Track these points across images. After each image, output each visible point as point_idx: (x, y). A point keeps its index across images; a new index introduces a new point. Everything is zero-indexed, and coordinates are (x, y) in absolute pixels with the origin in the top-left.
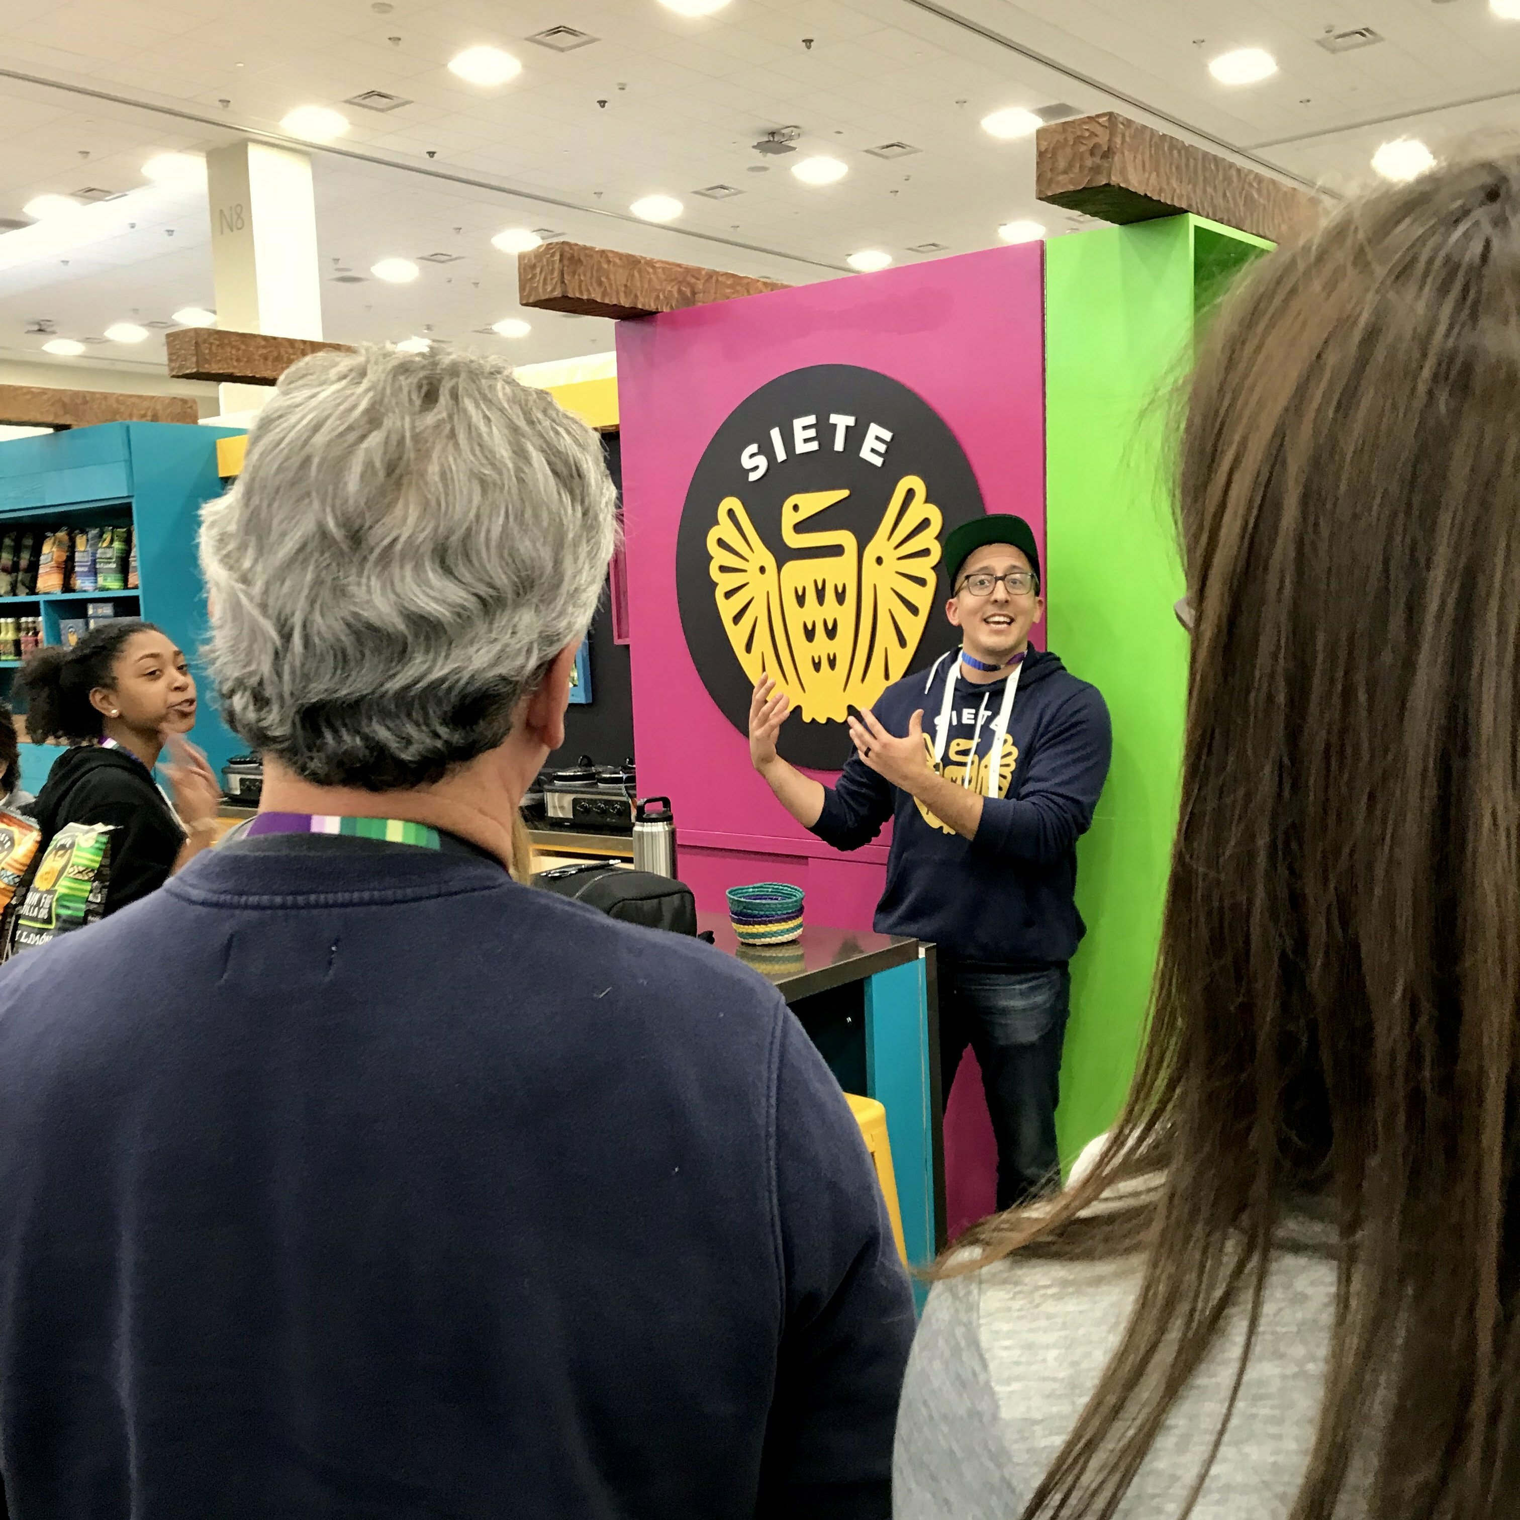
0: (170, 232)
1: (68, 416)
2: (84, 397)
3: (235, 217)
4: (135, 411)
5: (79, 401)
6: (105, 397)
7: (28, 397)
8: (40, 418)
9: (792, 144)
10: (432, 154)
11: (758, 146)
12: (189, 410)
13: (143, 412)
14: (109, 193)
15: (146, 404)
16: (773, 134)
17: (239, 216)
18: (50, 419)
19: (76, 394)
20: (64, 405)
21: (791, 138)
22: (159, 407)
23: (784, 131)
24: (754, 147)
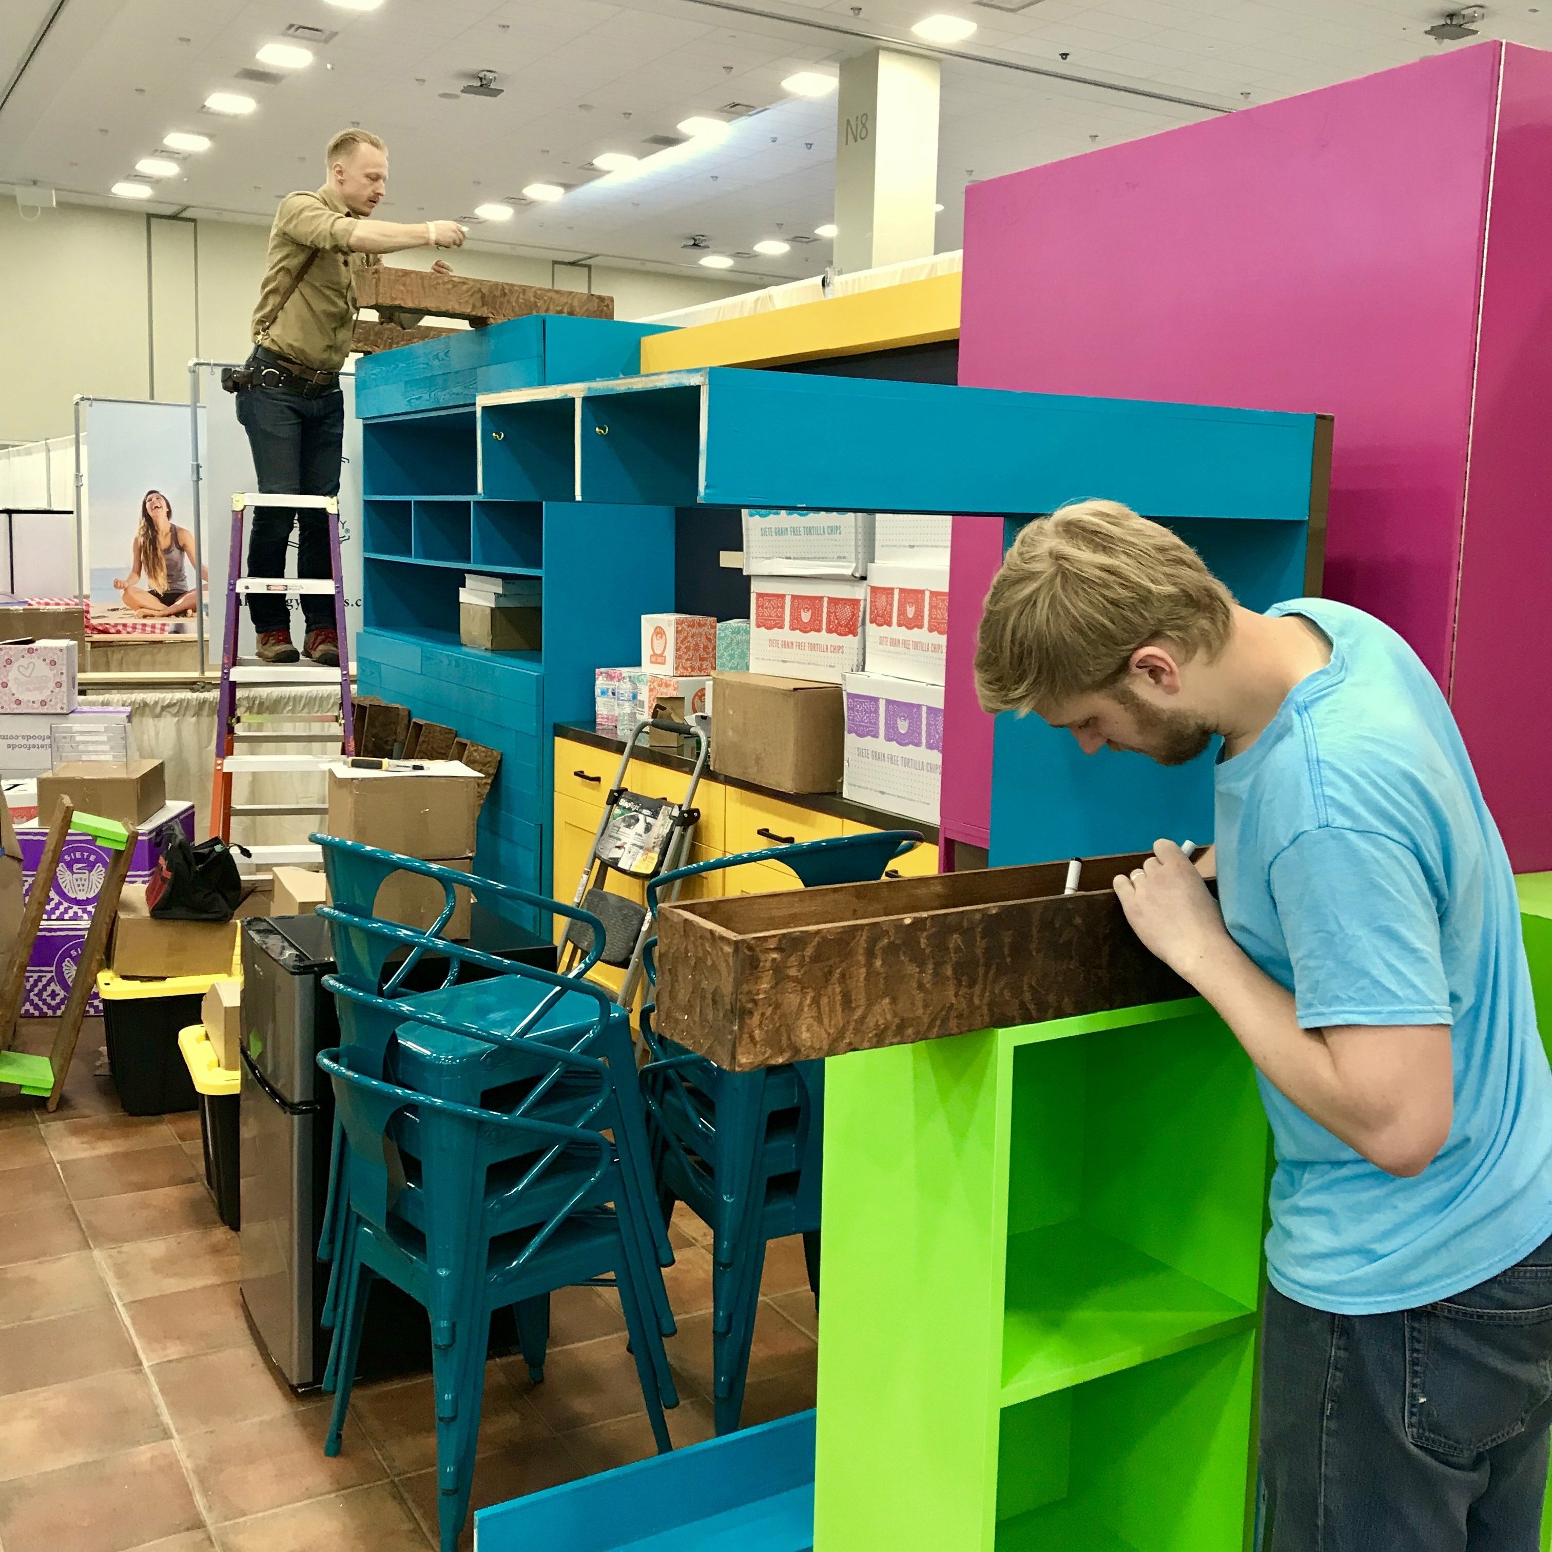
0: (810, 146)
1: (485, 308)
2: (503, 289)
3: (860, 126)
4: (551, 307)
5: (498, 293)
6: (524, 290)
7: (450, 286)
8: (458, 309)
9: (1472, 27)
10: (1064, 56)
11: (1432, 31)
12: (605, 308)
13: (559, 308)
14: (750, 107)
15: (564, 300)
16: (1451, 16)
17: (864, 126)
18: (468, 310)
19: (497, 284)
20: (483, 296)
21: (1473, 20)
22: (576, 303)
23: (1463, 12)
24: (1426, 32)
